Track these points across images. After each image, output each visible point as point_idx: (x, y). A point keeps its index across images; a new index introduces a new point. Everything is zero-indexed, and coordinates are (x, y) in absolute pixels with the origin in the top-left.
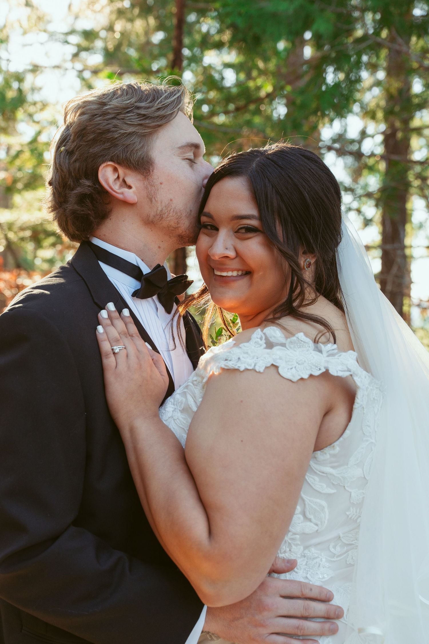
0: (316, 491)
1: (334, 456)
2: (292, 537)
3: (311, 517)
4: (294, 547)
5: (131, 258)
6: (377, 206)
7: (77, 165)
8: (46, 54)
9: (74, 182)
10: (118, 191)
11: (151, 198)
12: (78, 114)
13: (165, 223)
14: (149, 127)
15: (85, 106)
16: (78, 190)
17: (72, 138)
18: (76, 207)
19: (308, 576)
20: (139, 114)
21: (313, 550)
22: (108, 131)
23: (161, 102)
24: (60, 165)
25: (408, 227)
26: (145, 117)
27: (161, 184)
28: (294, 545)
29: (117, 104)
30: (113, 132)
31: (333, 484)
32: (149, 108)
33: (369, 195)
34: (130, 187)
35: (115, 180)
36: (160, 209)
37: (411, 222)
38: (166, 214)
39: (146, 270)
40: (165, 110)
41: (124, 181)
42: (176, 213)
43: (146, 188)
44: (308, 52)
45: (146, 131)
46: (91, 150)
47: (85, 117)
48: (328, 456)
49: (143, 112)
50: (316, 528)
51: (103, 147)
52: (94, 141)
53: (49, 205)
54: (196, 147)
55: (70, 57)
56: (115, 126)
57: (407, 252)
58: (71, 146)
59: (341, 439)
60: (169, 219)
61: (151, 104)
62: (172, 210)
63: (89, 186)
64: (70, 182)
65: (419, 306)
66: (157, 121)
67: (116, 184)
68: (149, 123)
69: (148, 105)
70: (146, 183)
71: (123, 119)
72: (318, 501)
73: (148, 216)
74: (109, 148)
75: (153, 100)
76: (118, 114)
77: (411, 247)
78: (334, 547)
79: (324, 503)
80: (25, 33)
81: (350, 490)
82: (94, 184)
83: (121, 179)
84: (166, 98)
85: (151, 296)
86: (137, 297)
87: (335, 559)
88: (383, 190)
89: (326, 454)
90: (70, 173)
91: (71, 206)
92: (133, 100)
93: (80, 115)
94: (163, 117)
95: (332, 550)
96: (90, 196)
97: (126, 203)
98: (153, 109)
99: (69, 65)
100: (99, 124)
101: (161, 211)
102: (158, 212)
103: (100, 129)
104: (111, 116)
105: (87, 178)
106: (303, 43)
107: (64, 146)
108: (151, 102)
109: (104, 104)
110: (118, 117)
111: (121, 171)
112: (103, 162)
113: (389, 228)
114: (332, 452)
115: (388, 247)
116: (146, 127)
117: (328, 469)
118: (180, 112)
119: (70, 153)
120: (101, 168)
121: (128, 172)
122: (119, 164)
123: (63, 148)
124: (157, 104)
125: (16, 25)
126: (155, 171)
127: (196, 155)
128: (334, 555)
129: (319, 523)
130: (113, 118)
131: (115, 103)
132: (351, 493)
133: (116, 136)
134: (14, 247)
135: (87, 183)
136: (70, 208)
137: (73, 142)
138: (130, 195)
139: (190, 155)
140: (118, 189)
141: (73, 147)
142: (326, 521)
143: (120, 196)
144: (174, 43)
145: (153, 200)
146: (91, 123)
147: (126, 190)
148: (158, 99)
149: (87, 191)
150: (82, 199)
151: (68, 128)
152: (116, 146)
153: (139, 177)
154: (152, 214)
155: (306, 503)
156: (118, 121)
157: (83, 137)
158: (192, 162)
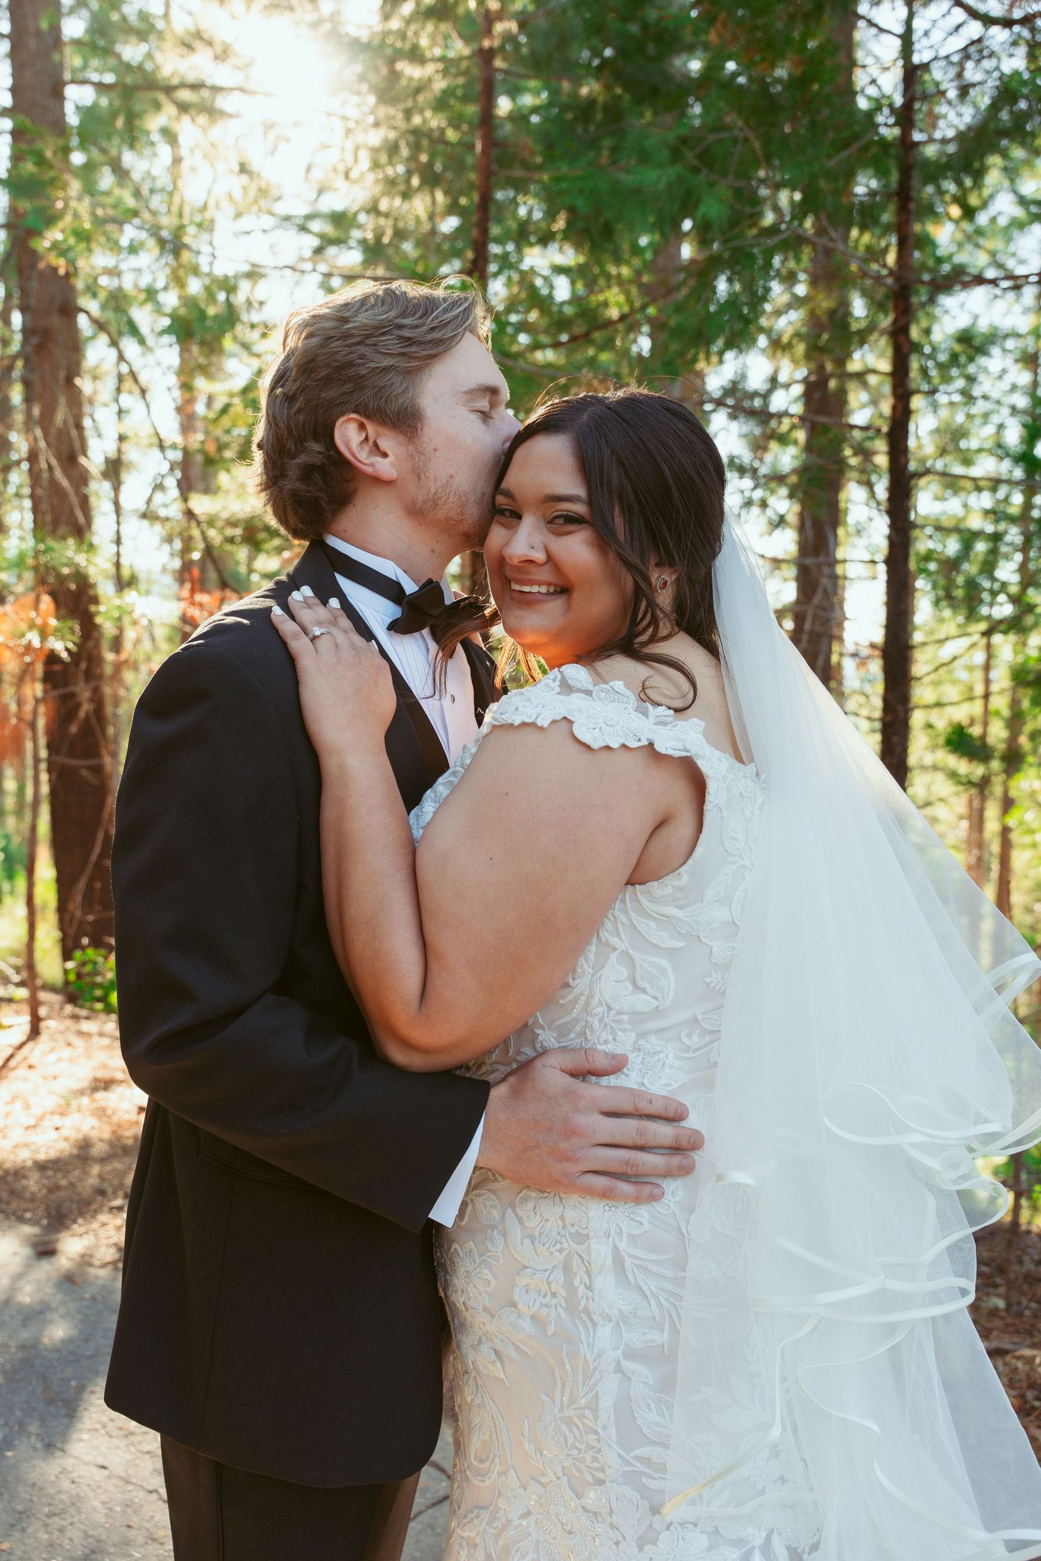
0: (652, 944)
1: (680, 889)
2: (616, 1018)
3: (646, 985)
4: (619, 1033)
5: (387, 568)
6: (791, 496)
7: (301, 417)
8: (272, 247)
9: (296, 445)
10: (366, 461)
11: (418, 473)
12: (303, 336)
13: (441, 514)
14: (416, 358)
15: (315, 324)
16: (302, 459)
17: (293, 374)
18: (298, 485)
19: (646, 1081)
20: (401, 338)
21: (653, 1039)
22: (350, 364)
23: (437, 317)
24: (275, 418)
25: (841, 532)
26: (410, 341)
27: (435, 450)
28: (622, 1030)
29: (365, 321)
30: (358, 365)
31: (680, 934)
32: (417, 327)
33: (780, 479)
34: (385, 455)
35: (362, 443)
36: (433, 490)
37: (845, 524)
38: (443, 499)
39: (410, 587)
40: (443, 332)
41: (376, 445)
42: (460, 498)
43: (412, 457)
44: (687, 251)
45: (411, 364)
46: (323, 395)
47: (315, 340)
48: (670, 890)
49: (406, 333)
50: (655, 1003)
51: (342, 389)
52: (328, 381)
53: (258, 480)
54: (493, 391)
55: (308, 253)
56: (362, 356)
57: (839, 570)
58: (291, 387)
59: (690, 861)
60: (448, 506)
61: (420, 321)
62: (453, 493)
63: (319, 453)
64: (291, 445)
65: (854, 655)
66: (430, 348)
67: (362, 449)
68: (416, 352)
69: (416, 322)
70: (411, 448)
71: (375, 345)
72: (655, 959)
73: (414, 501)
74: (351, 392)
75: (425, 314)
76: (368, 336)
77: (845, 561)
78: (689, 1036)
79: (665, 963)
80: (238, 215)
81: (709, 943)
82: (327, 449)
83: (371, 442)
84: (446, 311)
85: (419, 629)
86: (395, 631)
87: (690, 1055)
88: (803, 471)
89: (666, 886)
90: (290, 431)
91: (291, 483)
92: (392, 314)
93: (306, 338)
94: (440, 342)
95: (685, 1040)
96: (321, 469)
97: (378, 481)
98: (424, 329)
99: (308, 266)
100: (336, 353)
101: (436, 493)
102: (431, 495)
103: (338, 361)
104: (355, 340)
105: (316, 440)
106: (680, 236)
107: (282, 387)
108: (421, 317)
109: (345, 320)
110: (368, 341)
111: (371, 428)
112: (343, 414)
113: (810, 532)
114: (677, 883)
115: (809, 561)
116: (411, 357)
117: (671, 910)
118: (467, 333)
119: (290, 398)
120: (338, 424)
121: (382, 430)
122: (368, 417)
123: (279, 391)
124: (430, 321)
125: (225, 204)
126: (425, 429)
127: (493, 405)
128: (688, 1049)
129: (659, 995)
130: (358, 343)
131: (363, 318)
132: (711, 947)
133: (363, 372)
134: (216, 553)
135: (316, 447)
136: (289, 487)
137: (295, 380)
138: (385, 467)
139: (484, 404)
140: (368, 458)
141: (294, 388)
142: (672, 993)
143: (369, 470)
144: (475, 233)
145: (423, 476)
146: (324, 351)
147: (379, 459)
148: (432, 312)
149: (317, 460)
150: (308, 472)
151: (288, 358)
152: (362, 388)
153: (401, 438)
154: (421, 499)
155: (637, 963)
156: (367, 348)
157: (310, 374)
158: (485, 416)
